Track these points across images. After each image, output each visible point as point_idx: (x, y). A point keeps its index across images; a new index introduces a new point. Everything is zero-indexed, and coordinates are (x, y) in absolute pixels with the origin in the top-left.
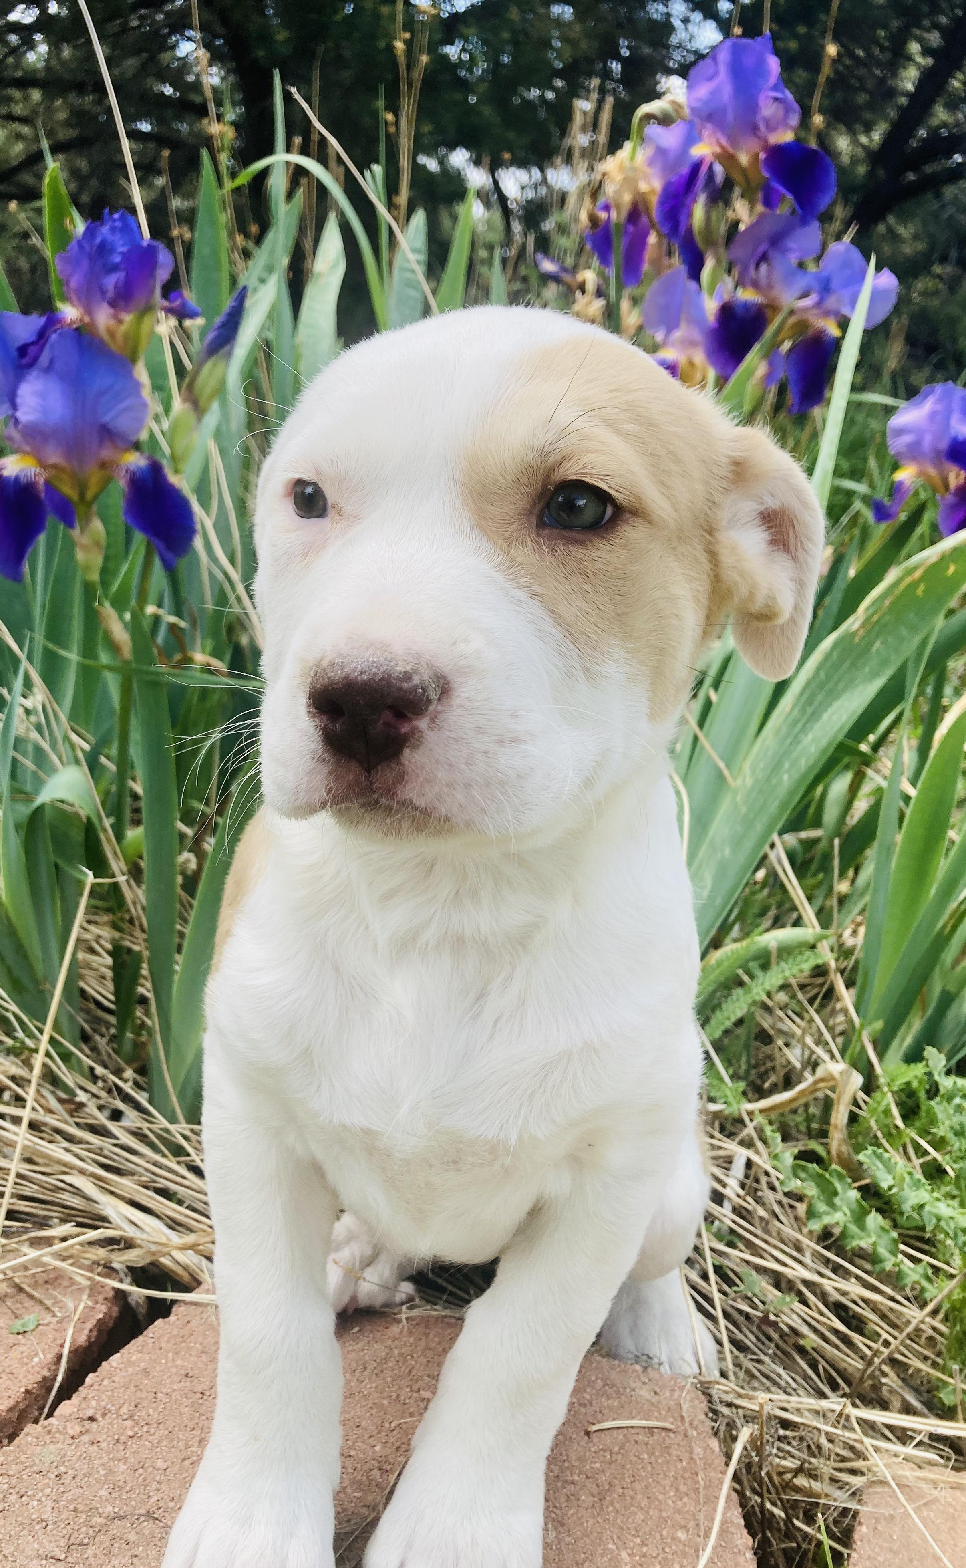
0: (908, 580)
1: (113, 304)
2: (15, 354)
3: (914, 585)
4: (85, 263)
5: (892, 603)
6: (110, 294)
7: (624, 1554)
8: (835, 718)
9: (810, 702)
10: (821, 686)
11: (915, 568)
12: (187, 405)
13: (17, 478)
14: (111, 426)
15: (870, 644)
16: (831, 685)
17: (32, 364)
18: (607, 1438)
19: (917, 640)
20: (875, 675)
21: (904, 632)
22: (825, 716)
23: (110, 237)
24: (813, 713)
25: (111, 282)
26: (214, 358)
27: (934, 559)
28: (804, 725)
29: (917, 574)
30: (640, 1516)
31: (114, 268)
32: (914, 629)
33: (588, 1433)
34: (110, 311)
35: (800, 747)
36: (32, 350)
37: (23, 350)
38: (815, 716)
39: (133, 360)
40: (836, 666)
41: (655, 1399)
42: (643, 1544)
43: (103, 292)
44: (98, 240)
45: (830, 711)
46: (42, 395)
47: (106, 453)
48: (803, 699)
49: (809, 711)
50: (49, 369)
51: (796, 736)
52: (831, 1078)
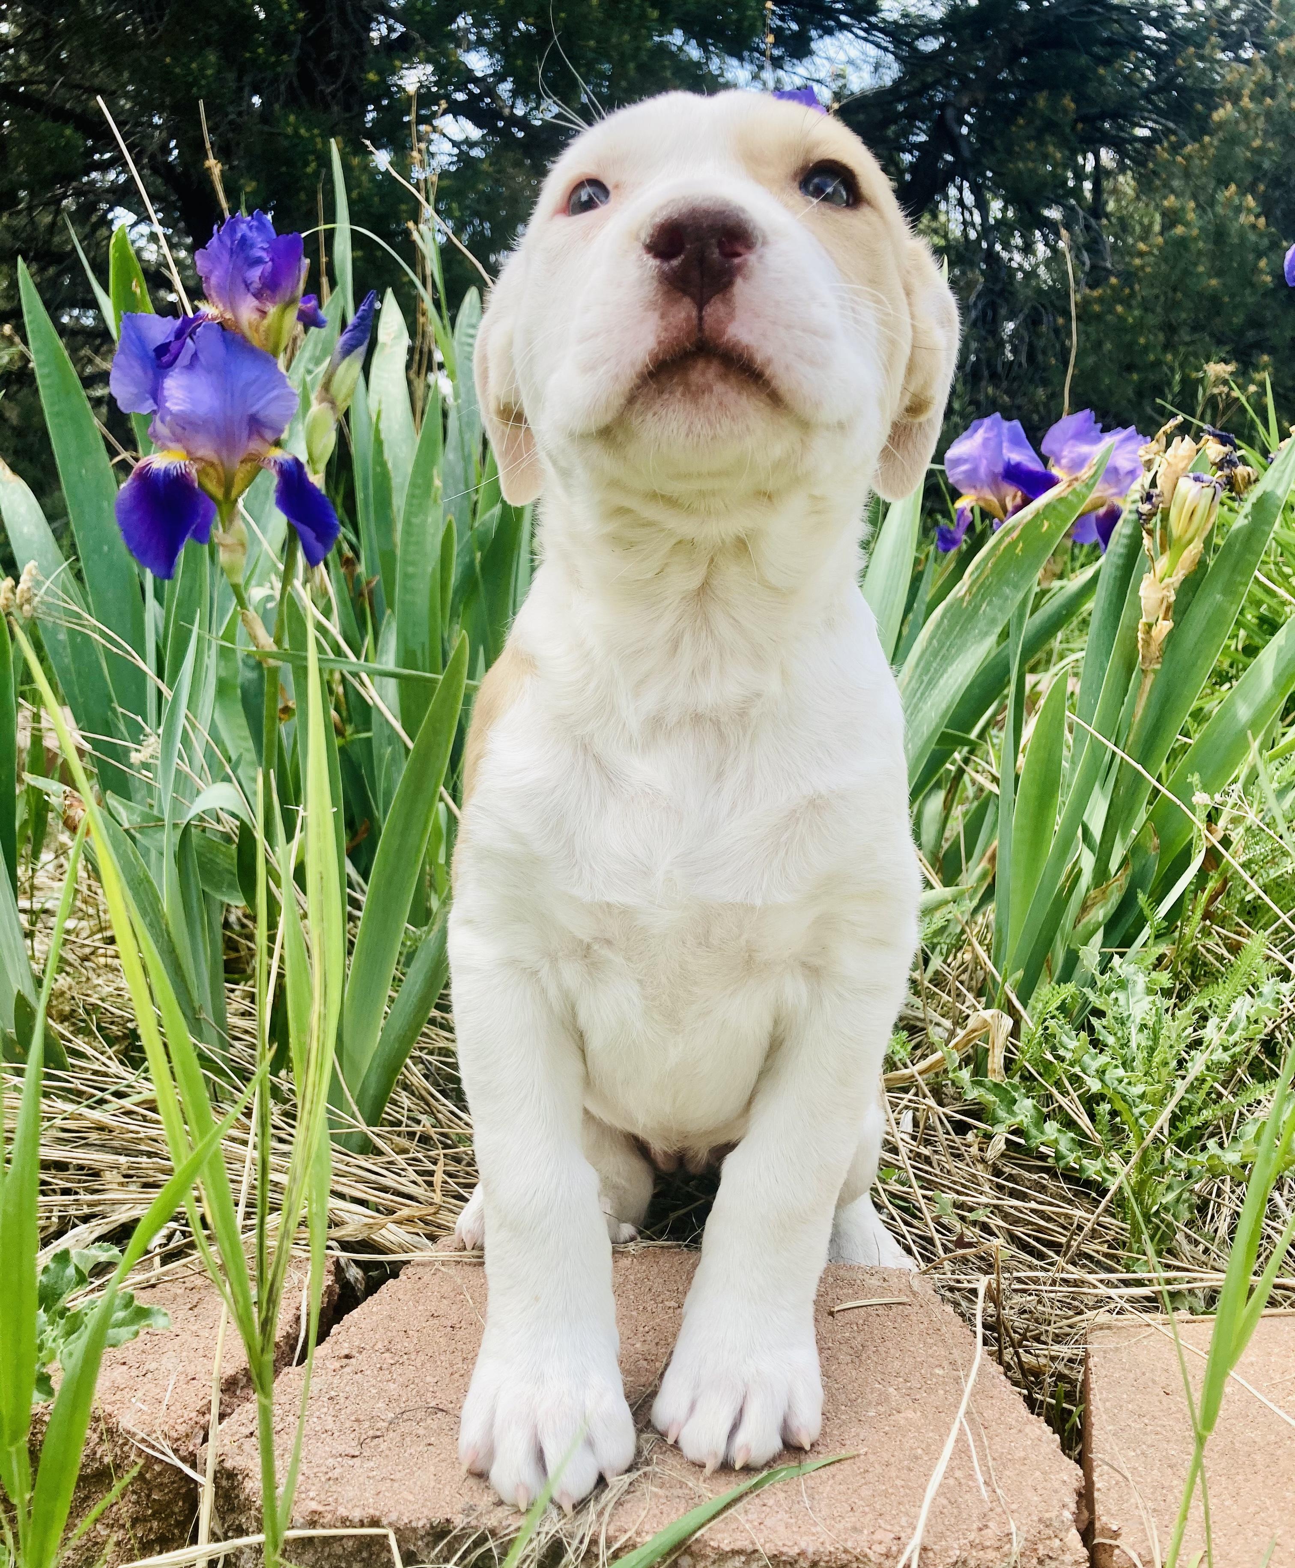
0: (1008, 540)
1: (258, 295)
2: (152, 354)
3: (1013, 544)
4: (225, 258)
5: (995, 565)
6: (257, 284)
7: (891, 1390)
8: (951, 681)
9: (926, 670)
10: (935, 655)
11: (1013, 528)
12: (325, 405)
13: (167, 472)
14: (261, 416)
15: (977, 608)
16: (944, 651)
17: (171, 364)
18: (850, 1315)
19: (1020, 596)
20: (986, 634)
21: (1008, 591)
22: (942, 682)
23: (249, 234)
24: (929, 683)
25: (255, 274)
26: (348, 359)
27: (1030, 517)
28: (922, 694)
29: (1015, 534)
30: (897, 1364)
31: (259, 261)
32: (1016, 587)
33: (831, 1314)
34: (255, 303)
35: (920, 715)
36: (173, 348)
37: (162, 349)
38: (931, 684)
39: (275, 355)
40: (947, 634)
41: (885, 1285)
42: (906, 1381)
43: (247, 286)
44: (239, 235)
45: (946, 676)
46: (189, 389)
47: (255, 446)
48: (919, 670)
49: (926, 679)
50: (191, 366)
51: (916, 706)
52: (985, 1023)
